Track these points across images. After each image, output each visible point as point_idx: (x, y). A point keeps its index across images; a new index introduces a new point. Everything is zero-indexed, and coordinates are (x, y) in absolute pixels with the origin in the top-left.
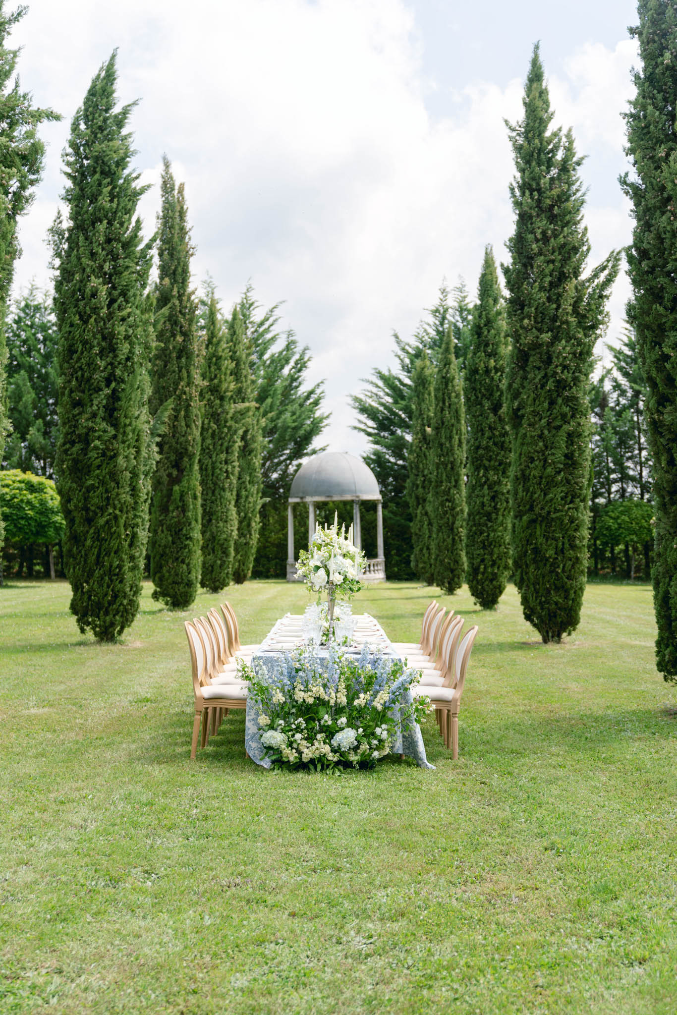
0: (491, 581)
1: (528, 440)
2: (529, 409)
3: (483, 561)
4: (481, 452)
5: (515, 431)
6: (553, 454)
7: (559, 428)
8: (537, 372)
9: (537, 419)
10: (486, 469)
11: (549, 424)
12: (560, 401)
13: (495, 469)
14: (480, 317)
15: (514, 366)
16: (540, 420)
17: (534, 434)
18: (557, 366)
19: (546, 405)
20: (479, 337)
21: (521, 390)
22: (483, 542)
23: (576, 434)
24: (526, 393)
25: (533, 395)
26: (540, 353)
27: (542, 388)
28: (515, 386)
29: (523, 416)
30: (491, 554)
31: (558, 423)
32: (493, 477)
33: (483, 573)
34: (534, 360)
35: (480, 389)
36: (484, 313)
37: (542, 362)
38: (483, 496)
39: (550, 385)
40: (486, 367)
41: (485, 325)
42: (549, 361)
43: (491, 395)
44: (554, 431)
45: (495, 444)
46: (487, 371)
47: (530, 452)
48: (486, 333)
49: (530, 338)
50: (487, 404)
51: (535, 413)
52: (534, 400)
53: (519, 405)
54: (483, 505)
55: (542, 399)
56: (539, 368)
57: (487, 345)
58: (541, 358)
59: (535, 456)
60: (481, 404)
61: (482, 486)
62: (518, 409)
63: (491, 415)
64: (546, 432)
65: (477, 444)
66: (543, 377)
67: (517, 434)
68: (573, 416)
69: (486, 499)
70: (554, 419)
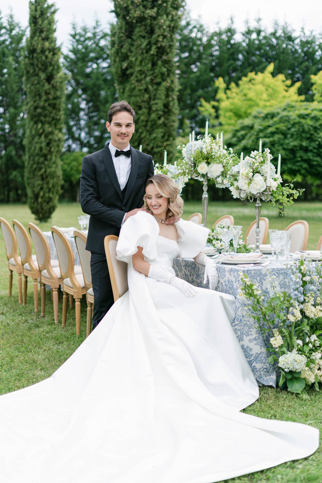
0: (48, 203)
1: (136, 92)
2: (138, 69)
3: (42, 188)
4: (39, 110)
5: (122, 87)
6: (156, 104)
7: (159, 84)
8: (143, 40)
9: (143, 76)
10: (43, 123)
11: (152, 80)
12: (160, 63)
13: (49, 123)
14: (36, 10)
15: (122, 35)
16: (145, 77)
17: (141, 88)
18: (159, 36)
19: (150, 66)
20: (35, 26)
21: (129, 54)
22: (42, 175)
23: (170, 89)
24: (134, 56)
25: (140, 58)
26: (145, 25)
27: (147, 52)
28: (124, 50)
29: (132, 74)
30: (48, 183)
31: (158, 80)
33: (42, 197)
34: (138, 31)
35: (37, 65)
36: (39, 7)
37: (147, 32)
38: (41, 143)
39: (153, 51)
40: (43, 48)
41: (40, 17)
42: (152, 32)
43: (46, 68)
44: (155, 87)
45: (49, 105)
46: (43, 51)
47: (137, 102)
48: (40, 22)
49: (137, 13)
50: (43, 76)
51: (141, 72)
52: (141, 61)
53: (128, 65)
54: (41, 149)
55: (147, 61)
56: (144, 37)
57: (41, 31)
58: (145, 29)
59: (143, 104)
60: (37, 75)
61: (40, 135)
62: (127, 69)
63: (46, 84)
64: (150, 87)
65: (35, 104)
66: (147, 45)
67: (124, 89)
68: (168, 75)
69: (44, 145)
70: (155, 77)
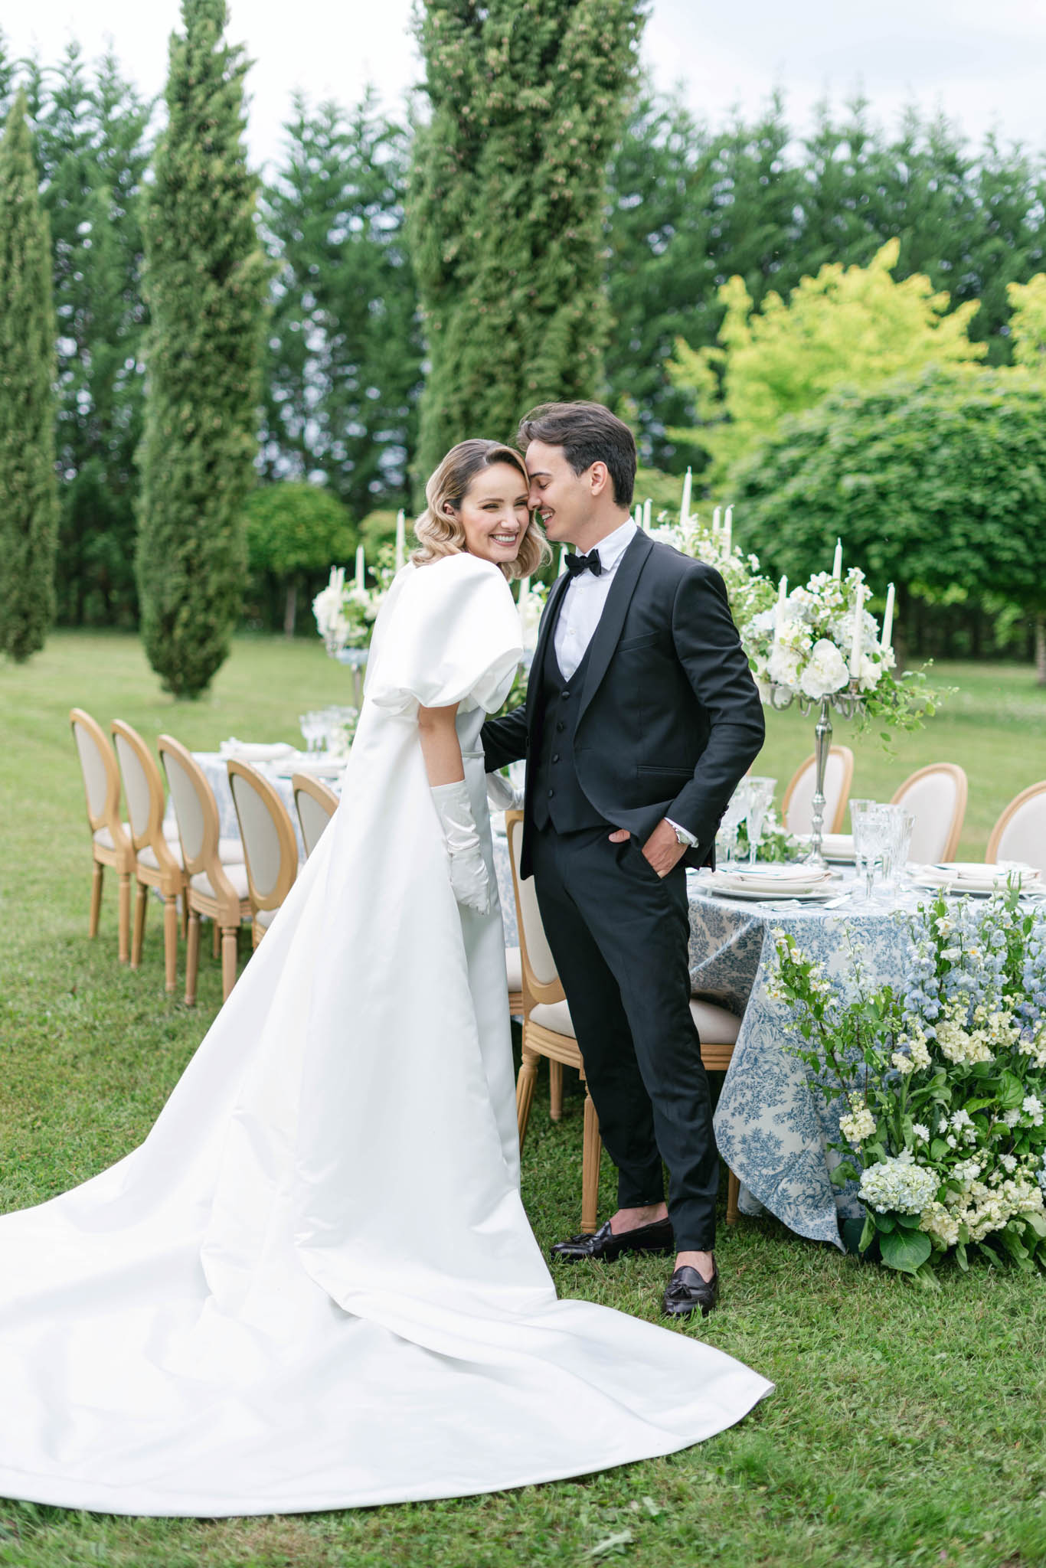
0: (202, 642)
1: (480, 332)
2: (488, 263)
3: (185, 598)
4: (186, 364)
5: (439, 313)
6: (540, 370)
7: (549, 311)
8: (507, 178)
9: (504, 286)
10: (196, 403)
11: (530, 299)
12: (555, 247)
13: (215, 403)
15: (446, 159)
16: (510, 289)
17: (497, 321)
18: (555, 168)
19: (525, 255)
20: (184, 109)
21: (465, 217)
22: (187, 559)
23: (583, 328)
24: (477, 227)
25: (496, 232)
26: (517, 134)
27: (518, 215)
28: (450, 206)
29: (470, 279)
30: (204, 583)
31: (547, 299)
32: (211, 419)
33: (186, 625)
34: (494, 149)
35: (187, 226)
36: (197, 54)
37: (519, 155)
38: (189, 461)
39: (538, 211)
40: (205, 177)
41: (200, 82)
42: (536, 153)
43: (212, 239)
44: (539, 319)
45: (219, 349)
47: (484, 362)
48: (200, 99)
49: (495, 98)
51: (498, 274)
52: (500, 242)
53: (459, 253)
54: (188, 480)
55: (517, 242)
56: (511, 170)
58: (517, 145)
59: (498, 370)
61: (188, 439)
62: (456, 261)
63: (212, 287)
64: (523, 318)
65: (177, 345)
66: (521, 192)
67: (446, 321)
68: (579, 285)
69: (196, 468)
70: (541, 290)
